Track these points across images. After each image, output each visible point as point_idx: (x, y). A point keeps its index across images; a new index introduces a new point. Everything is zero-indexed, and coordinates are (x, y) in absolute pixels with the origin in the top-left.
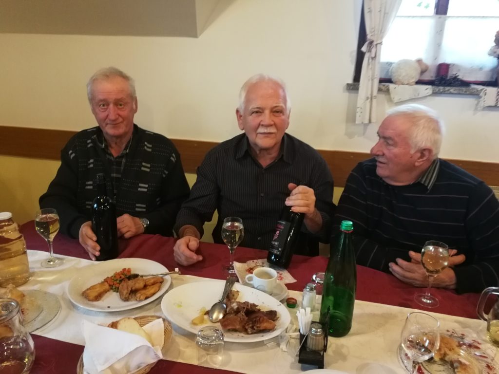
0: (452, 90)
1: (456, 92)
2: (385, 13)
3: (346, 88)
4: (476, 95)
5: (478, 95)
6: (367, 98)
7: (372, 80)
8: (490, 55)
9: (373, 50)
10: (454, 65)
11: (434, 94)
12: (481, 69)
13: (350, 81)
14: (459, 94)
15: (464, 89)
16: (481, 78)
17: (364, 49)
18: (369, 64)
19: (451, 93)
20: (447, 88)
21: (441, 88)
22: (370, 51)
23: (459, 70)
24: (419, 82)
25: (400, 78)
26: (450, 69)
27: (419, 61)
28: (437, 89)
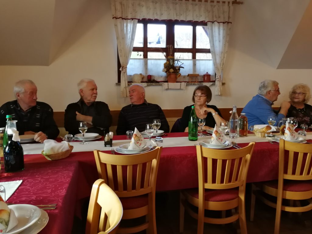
0: (153, 84)
1: (154, 85)
2: (126, 57)
3: (115, 85)
4: (161, 85)
5: (162, 85)
6: (124, 88)
7: (125, 81)
8: (163, 71)
9: (124, 70)
10: (153, 76)
11: (148, 86)
12: (162, 77)
13: (117, 82)
14: (156, 85)
15: (157, 83)
16: (162, 79)
17: (121, 69)
18: (123, 75)
19: (153, 85)
20: (152, 83)
21: (150, 83)
22: (123, 70)
23: (155, 78)
24: (142, 82)
25: (135, 80)
26: (152, 77)
27: (141, 74)
28: (148, 84)
